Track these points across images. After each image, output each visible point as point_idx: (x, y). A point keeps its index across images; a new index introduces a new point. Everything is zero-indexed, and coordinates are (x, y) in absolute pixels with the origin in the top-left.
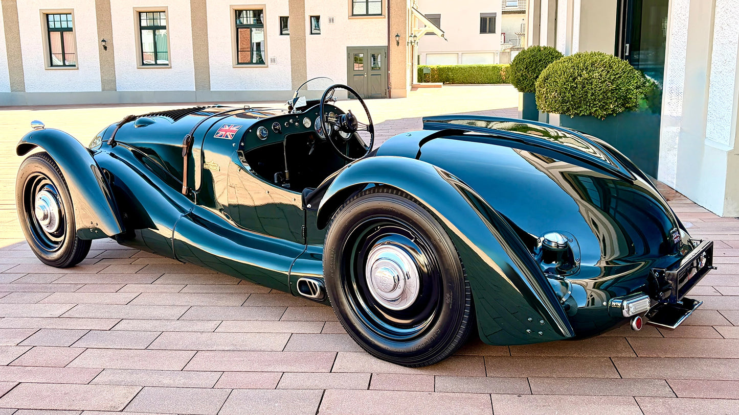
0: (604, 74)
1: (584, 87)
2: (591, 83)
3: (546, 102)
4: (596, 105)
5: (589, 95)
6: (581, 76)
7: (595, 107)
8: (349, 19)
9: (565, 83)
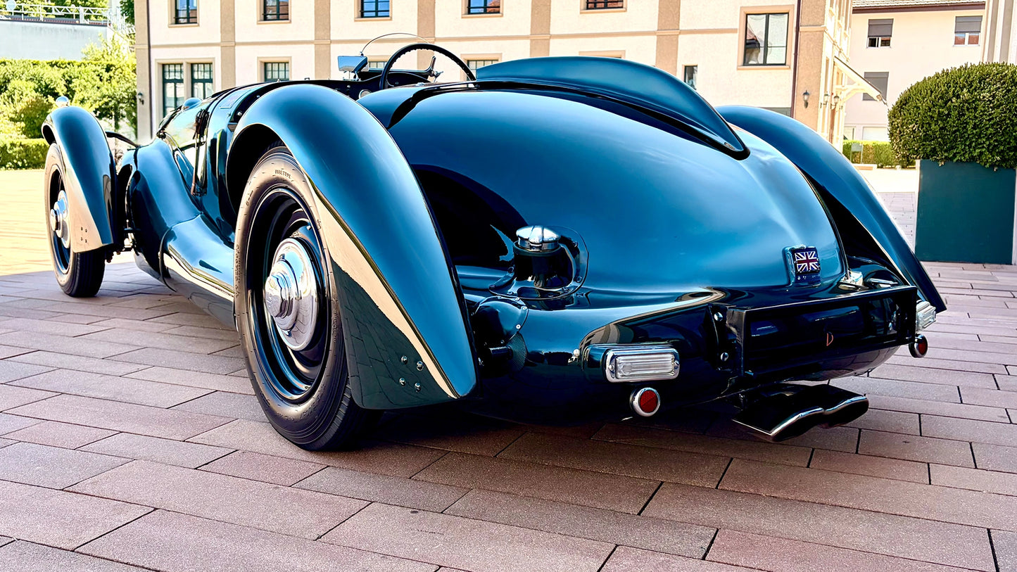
0: (999, 94)
1: (964, 115)
2: (976, 109)
3: (901, 140)
4: (981, 144)
5: (970, 127)
6: (958, 97)
7: (980, 148)
8: (738, 69)
9: (930, 109)
